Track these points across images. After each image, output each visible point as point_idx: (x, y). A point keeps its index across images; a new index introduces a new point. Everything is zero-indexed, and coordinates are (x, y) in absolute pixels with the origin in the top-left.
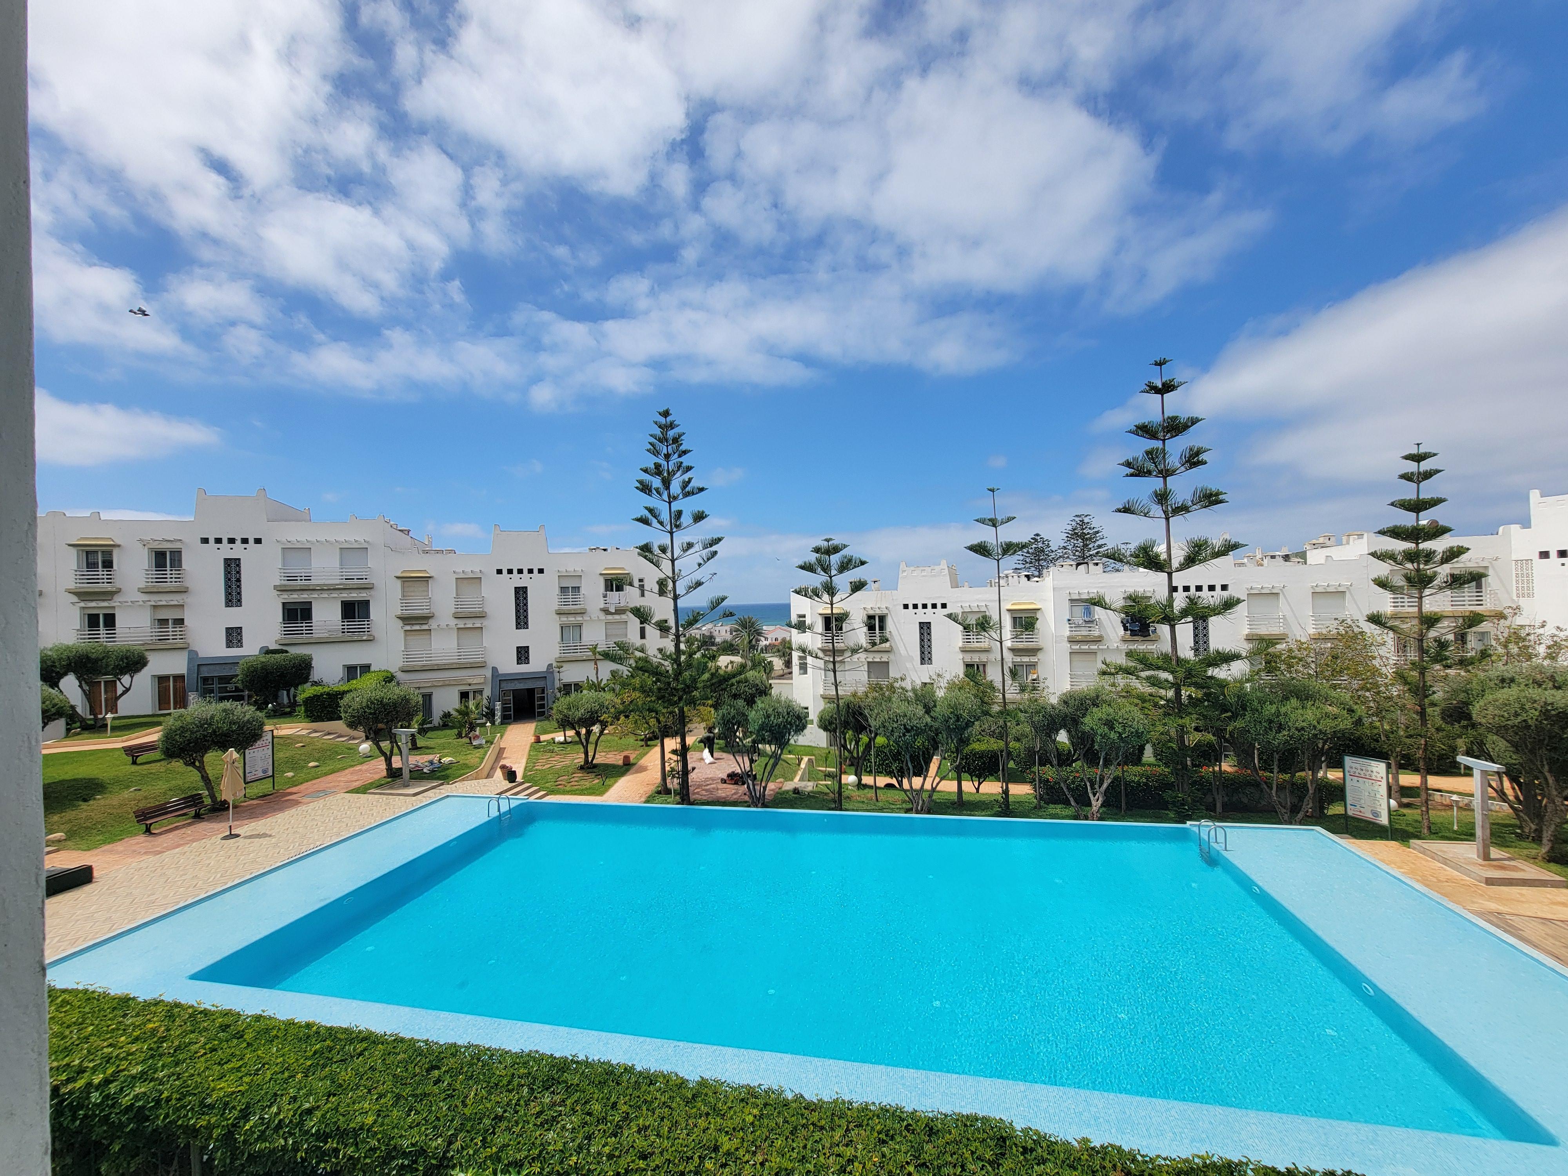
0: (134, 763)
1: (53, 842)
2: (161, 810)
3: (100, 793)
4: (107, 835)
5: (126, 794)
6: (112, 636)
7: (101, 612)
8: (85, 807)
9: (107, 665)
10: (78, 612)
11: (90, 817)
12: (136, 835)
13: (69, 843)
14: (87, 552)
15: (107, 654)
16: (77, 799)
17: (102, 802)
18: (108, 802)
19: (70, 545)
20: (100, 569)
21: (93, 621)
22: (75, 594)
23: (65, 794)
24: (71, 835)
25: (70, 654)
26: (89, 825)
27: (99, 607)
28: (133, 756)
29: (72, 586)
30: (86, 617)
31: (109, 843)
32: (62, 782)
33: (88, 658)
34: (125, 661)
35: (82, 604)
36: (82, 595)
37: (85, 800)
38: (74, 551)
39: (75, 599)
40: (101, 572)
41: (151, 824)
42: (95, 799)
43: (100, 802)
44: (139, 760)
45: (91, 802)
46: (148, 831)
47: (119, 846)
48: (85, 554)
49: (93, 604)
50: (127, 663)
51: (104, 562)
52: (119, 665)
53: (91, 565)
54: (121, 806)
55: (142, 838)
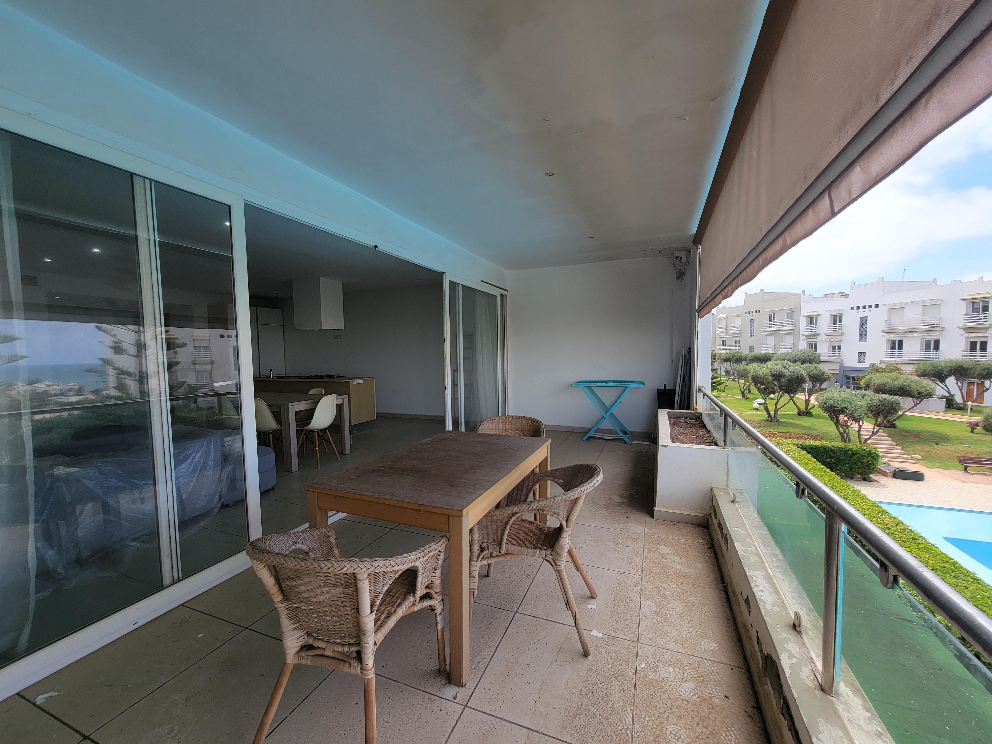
0: (972, 431)
1: (915, 459)
2: (978, 461)
3: (946, 442)
4: (943, 465)
5: (961, 447)
6: (984, 355)
7: (979, 340)
8: (935, 447)
9: (974, 373)
10: (964, 339)
11: (936, 453)
12: (958, 470)
13: (922, 461)
14: (973, 303)
15: (975, 365)
16: (933, 442)
17: (946, 447)
18: (949, 448)
19: (962, 300)
20: (981, 312)
21: (973, 345)
22: (964, 329)
23: (928, 438)
24: (924, 458)
25: (952, 365)
26: (936, 457)
27: (978, 337)
28: (972, 428)
29: (962, 324)
30: (969, 343)
31: (942, 469)
32: (928, 432)
33: (962, 367)
34: (986, 371)
35: (967, 335)
36: (967, 330)
37: (937, 444)
38: (964, 303)
39: (963, 332)
40: (981, 315)
41: (968, 466)
42: (942, 445)
43: (944, 447)
44: (975, 431)
45: (939, 446)
46: (965, 469)
47: (946, 472)
48: (971, 304)
49: (974, 335)
50: (987, 373)
51: (983, 307)
52: (981, 373)
53: (975, 310)
54: (955, 452)
55: (961, 473)
